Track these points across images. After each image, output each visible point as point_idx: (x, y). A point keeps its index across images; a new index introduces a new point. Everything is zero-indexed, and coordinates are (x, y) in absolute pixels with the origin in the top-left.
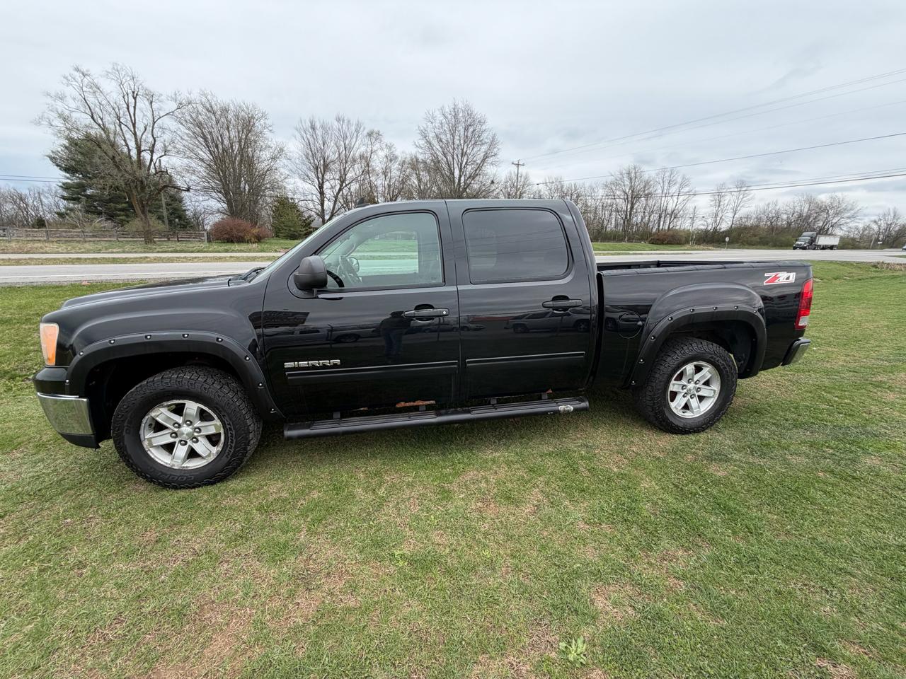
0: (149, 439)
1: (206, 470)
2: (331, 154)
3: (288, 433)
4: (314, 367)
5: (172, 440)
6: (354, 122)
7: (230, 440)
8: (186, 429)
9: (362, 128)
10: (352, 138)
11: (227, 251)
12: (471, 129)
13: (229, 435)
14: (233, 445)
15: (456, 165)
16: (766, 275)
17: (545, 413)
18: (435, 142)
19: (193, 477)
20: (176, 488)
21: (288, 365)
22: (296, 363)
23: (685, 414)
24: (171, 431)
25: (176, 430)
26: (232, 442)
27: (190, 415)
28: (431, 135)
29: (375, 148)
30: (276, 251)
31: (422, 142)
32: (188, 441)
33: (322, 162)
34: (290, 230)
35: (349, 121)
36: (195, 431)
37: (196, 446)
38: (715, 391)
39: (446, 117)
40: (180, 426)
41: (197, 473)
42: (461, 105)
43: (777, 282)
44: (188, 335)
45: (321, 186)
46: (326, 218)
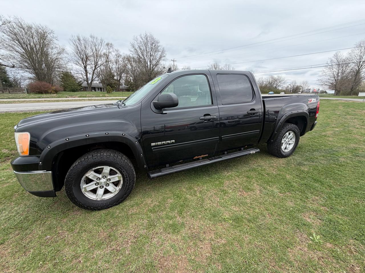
0: (85, 188)
1: (114, 198)
2: (89, 52)
3: (152, 176)
4: (164, 144)
5: (96, 187)
6: (99, 38)
7: (126, 183)
8: (103, 180)
9: (103, 41)
10: (99, 46)
11: (39, 98)
12: (154, 45)
13: (126, 180)
14: (128, 185)
15: (148, 60)
16: (309, 99)
17: (246, 155)
18: (138, 50)
19: (108, 203)
20: (99, 210)
21: (153, 144)
22: (156, 143)
23: (285, 150)
24: (96, 182)
25: (98, 181)
26: (127, 183)
27: (106, 173)
28: (137, 47)
29: (110, 51)
30: (66, 97)
31: (133, 49)
32: (104, 186)
33: (85, 56)
34: (72, 88)
35: (97, 38)
36: (107, 181)
37: (108, 188)
38: (293, 141)
39: (143, 39)
40: (100, 179)
41: (110, 201)
42: (148, 34)
43: (312, 102)
44: (108, 133)
45: (85, 67)
46: (89, 82)
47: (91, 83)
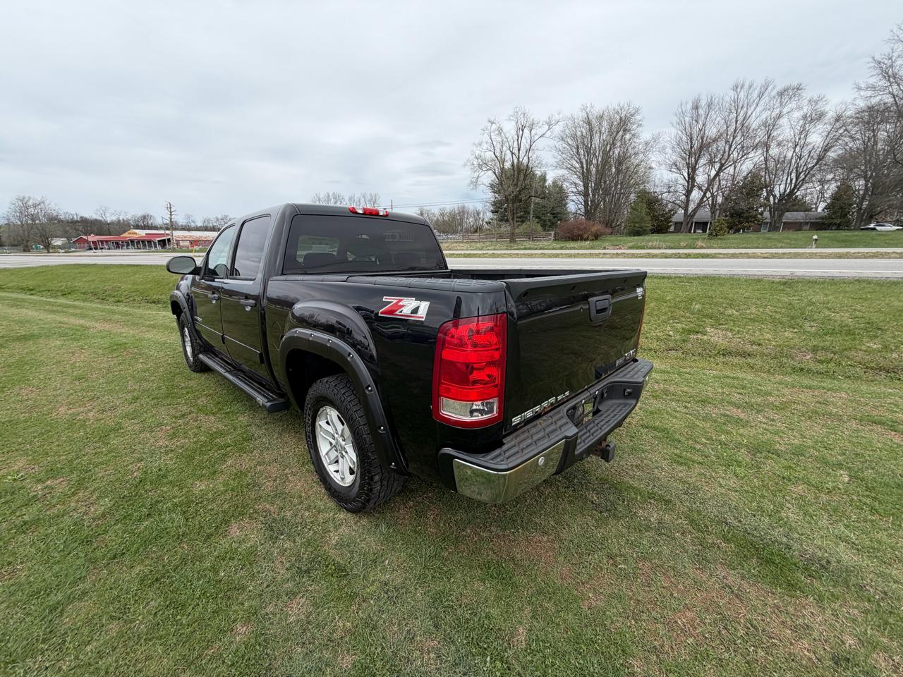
16: (384, 298)
43: (396, 315)
46: (690, 210)
47: (695, 211)
